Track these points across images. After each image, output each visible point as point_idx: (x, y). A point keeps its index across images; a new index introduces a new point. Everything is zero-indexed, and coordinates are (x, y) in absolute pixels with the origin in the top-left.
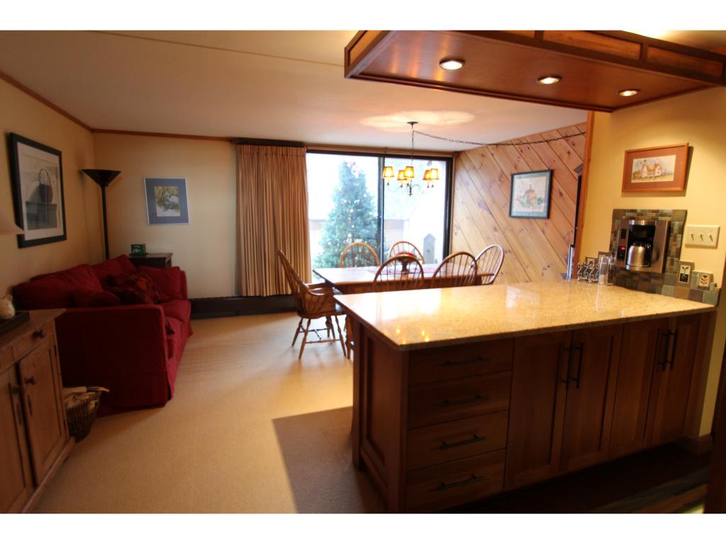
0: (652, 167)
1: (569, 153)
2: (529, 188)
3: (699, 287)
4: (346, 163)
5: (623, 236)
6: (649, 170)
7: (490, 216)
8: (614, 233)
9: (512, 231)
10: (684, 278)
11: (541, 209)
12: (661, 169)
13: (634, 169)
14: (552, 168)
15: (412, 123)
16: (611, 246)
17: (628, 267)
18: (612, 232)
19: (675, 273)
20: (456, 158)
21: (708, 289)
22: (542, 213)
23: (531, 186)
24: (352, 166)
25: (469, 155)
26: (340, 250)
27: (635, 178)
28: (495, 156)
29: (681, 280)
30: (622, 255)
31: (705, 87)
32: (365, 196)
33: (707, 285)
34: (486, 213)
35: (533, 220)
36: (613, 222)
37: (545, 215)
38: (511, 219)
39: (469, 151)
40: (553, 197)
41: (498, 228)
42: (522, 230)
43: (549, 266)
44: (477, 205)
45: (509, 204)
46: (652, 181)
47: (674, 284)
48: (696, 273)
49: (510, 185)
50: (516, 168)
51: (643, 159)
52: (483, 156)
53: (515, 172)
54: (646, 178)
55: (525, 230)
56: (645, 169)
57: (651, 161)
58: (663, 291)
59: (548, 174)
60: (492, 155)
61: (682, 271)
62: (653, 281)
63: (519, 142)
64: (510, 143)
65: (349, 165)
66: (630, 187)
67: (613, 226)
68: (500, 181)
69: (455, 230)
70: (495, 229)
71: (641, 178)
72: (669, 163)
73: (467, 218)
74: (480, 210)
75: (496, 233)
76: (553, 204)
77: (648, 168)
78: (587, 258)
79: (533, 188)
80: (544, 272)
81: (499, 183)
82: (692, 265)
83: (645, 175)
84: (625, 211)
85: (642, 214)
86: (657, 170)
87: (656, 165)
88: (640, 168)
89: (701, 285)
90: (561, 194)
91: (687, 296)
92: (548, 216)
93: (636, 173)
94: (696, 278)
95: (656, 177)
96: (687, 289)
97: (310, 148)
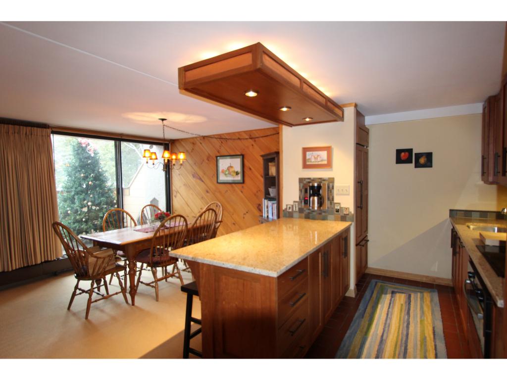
0: (316, 157)
1: (253, 145)
2: (229, 165)
3: (345, 214)
4: (80, 144)
5: (306, 191)
6: (315, 158)
7: (202, 182)
8: (301, 190)
9: (220, 192)
10: (338, 211)
11: (239, 178)
12: (320, 157)
13: (308, 157)
14: (243, 153)
15: (163, 120)
16: (300, 197)
17: (311, 208)
18: (300, 190)
19: (333, 208)
20: (171, 144)
21: (348, 214)
22: (239, 180)
23: (230, 164)
24: (86, 147)
25: (182, 143)
26: (82, 216)
27: (308, 162)
28: (203, 144)
29: (336, 212)
30: (306, 202)
31: (335, 121)
32: (100, 170)
33: (348, 213)
34: (199, 181)
35: (234, 185)
36: (300, 184)
37: (242, 181)
38: (218, 185)
39: (182, 140)
40: (245, 170)
41: (209, 190)
42: (227, 191)
43: (247, 212)
44: (192, 176)
45: (216, 175)
46: (317, 163)
47: (333, 214)
48: (342, 208)
49: (216, 163)
50: (218, 152)
51: (311, 152)
52: (193, 144)
53: (218, 155)
54: (314, 162)
55: (229, 191)
56: (313, 157)
57: (316, 153)
58: (328, 218)
59: (241, 157)
60: (201, 143)
61: (336, 207)
62: (323, 214)
63: (219, 137)
64: (212, 136)
65: (84, 145)
66: (306, 166)
67: (300, 187)
68: (208, 160)
69: (174, 193)
70: (207, 192)
71: (311, 162)
72: (324, 154)
73: (184, 185)
74: (194, 179)
75: (208, 194)
76: (246, 174)
77: (314, 157)
78: (287, 205)
79: (232, 165)
80: (245, 216)
81: (207, 161)
82: (339, 204)
83: (313, 160)
84: (305, 179)
85: (314, 180)
86: (319, 158)
87: (318, 156)
88: (310, 157)
89: (345, 213)
90: (250, 169)
91: (340, 219)
92: (243, 182)
93: (308, 159)
94: (342, 210)
95: (319, 161)
96: (340, 216)
97: (54, 130)
